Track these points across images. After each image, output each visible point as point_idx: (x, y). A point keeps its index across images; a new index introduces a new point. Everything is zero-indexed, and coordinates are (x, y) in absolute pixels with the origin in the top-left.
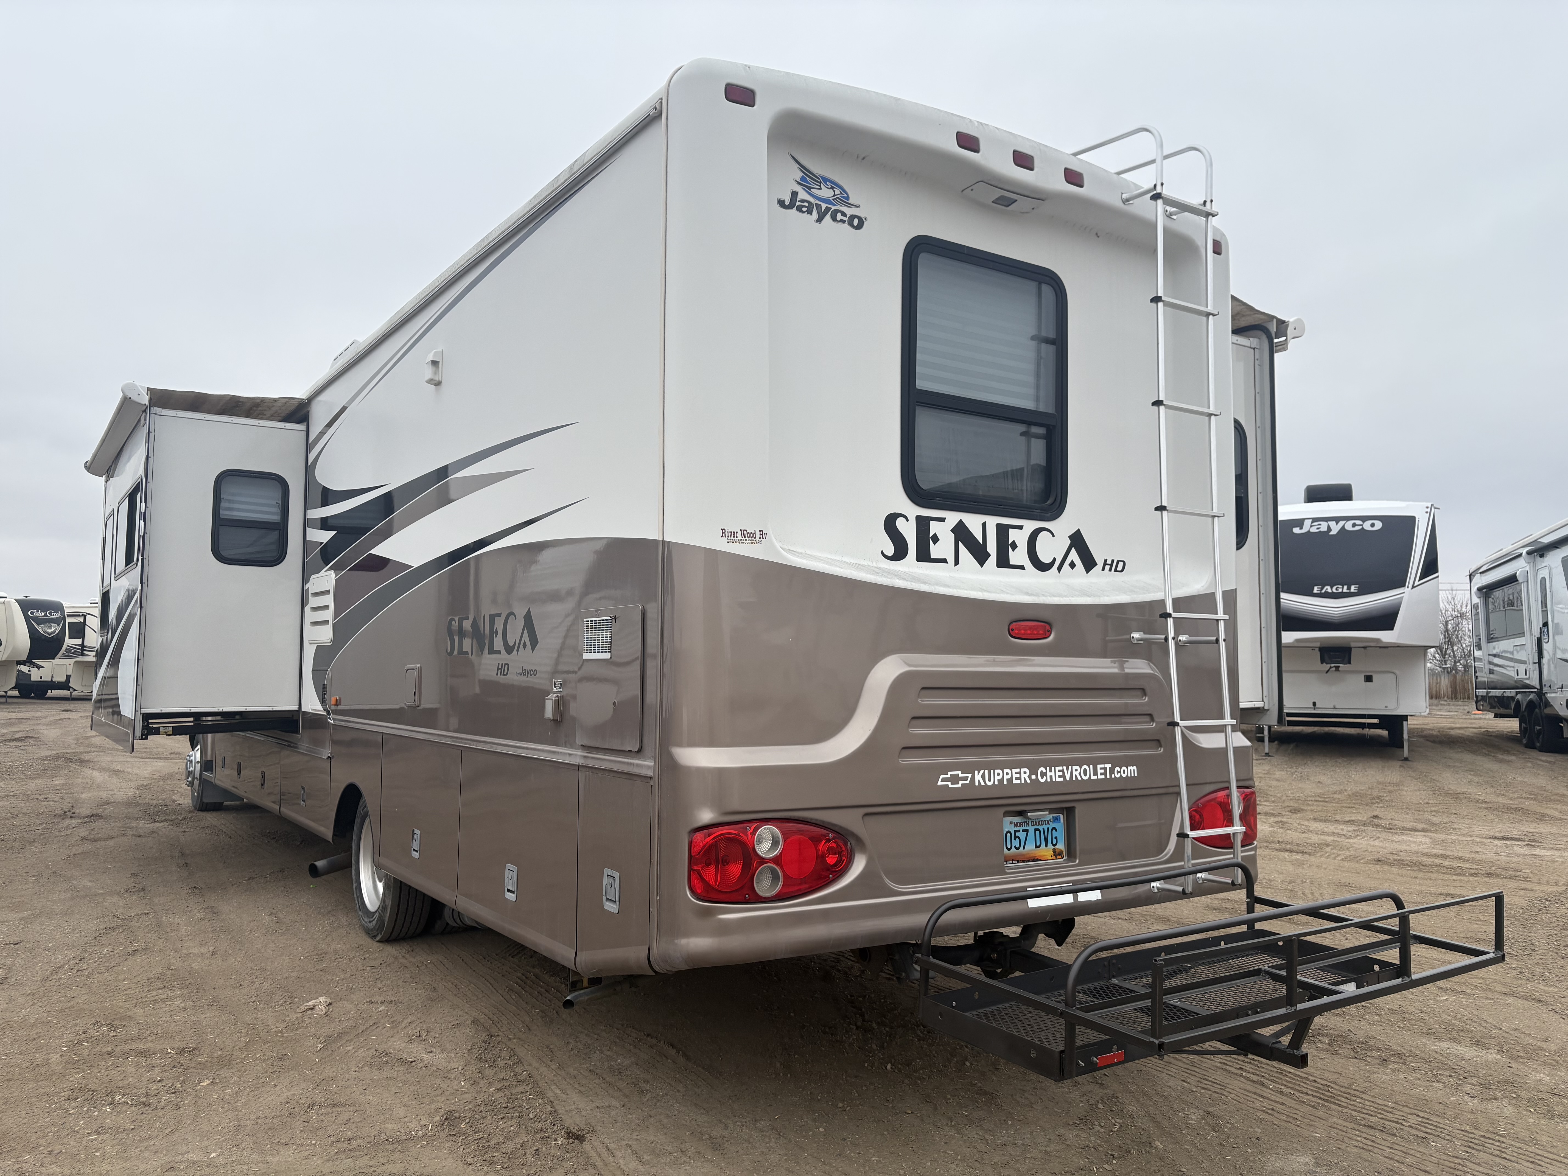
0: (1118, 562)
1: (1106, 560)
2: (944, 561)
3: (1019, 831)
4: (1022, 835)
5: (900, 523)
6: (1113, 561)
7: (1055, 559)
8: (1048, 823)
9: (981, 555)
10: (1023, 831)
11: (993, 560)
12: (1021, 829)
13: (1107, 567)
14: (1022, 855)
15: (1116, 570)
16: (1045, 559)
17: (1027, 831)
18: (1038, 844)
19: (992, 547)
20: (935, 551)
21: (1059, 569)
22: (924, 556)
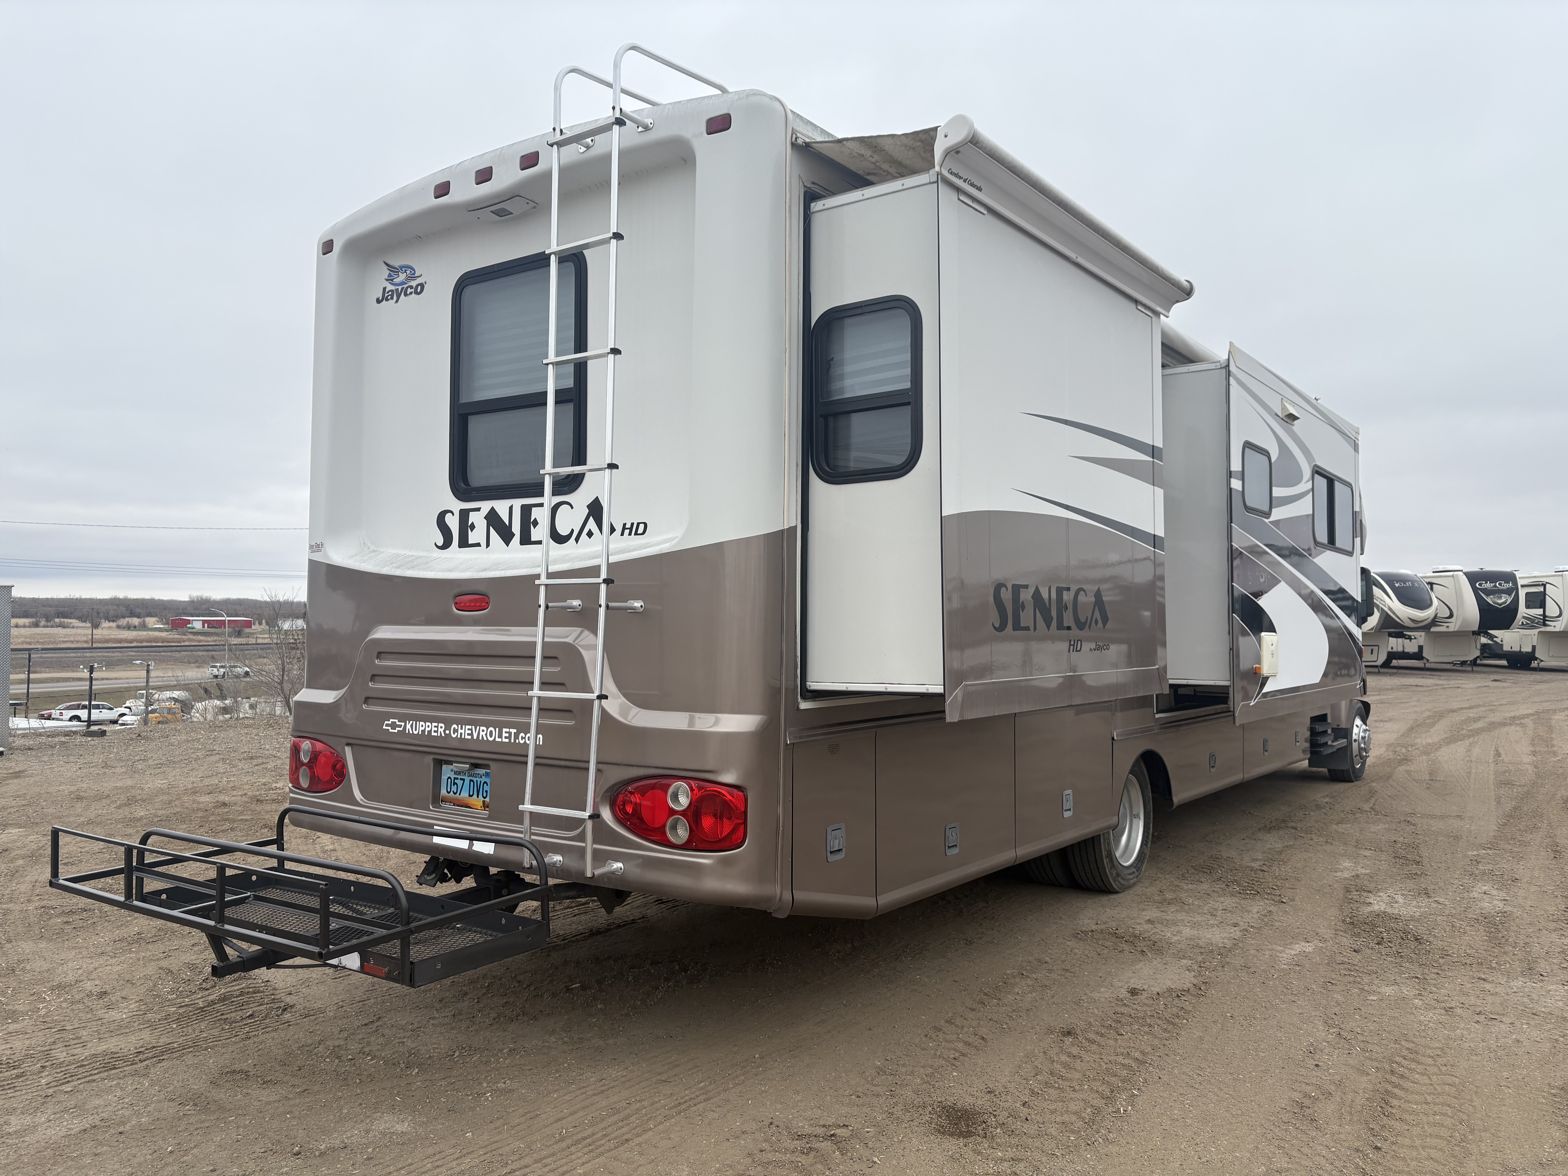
0: (638, 524)
1: (625, 525)
2: (478, 545)
3: (457, 779)
4: (460, 783)
5: (448, 518)
6: (632, 524)
7: (573, 531)
8: (481, 777)
9: (506, 536)
10: (461, 779)
11: (516, 539)
12: (459, 777)
13: (627, 532)
14: (457, 799)
15: (636, 534)
16: (563, 531)
17: (464, 780)
18: (471, 794)
19: (516, 529)
20: (472, 538)
21: (577, 540)
22: (464, 543)
